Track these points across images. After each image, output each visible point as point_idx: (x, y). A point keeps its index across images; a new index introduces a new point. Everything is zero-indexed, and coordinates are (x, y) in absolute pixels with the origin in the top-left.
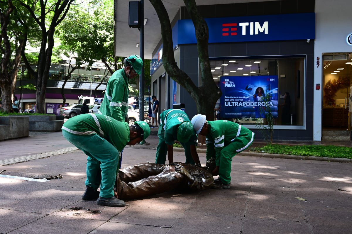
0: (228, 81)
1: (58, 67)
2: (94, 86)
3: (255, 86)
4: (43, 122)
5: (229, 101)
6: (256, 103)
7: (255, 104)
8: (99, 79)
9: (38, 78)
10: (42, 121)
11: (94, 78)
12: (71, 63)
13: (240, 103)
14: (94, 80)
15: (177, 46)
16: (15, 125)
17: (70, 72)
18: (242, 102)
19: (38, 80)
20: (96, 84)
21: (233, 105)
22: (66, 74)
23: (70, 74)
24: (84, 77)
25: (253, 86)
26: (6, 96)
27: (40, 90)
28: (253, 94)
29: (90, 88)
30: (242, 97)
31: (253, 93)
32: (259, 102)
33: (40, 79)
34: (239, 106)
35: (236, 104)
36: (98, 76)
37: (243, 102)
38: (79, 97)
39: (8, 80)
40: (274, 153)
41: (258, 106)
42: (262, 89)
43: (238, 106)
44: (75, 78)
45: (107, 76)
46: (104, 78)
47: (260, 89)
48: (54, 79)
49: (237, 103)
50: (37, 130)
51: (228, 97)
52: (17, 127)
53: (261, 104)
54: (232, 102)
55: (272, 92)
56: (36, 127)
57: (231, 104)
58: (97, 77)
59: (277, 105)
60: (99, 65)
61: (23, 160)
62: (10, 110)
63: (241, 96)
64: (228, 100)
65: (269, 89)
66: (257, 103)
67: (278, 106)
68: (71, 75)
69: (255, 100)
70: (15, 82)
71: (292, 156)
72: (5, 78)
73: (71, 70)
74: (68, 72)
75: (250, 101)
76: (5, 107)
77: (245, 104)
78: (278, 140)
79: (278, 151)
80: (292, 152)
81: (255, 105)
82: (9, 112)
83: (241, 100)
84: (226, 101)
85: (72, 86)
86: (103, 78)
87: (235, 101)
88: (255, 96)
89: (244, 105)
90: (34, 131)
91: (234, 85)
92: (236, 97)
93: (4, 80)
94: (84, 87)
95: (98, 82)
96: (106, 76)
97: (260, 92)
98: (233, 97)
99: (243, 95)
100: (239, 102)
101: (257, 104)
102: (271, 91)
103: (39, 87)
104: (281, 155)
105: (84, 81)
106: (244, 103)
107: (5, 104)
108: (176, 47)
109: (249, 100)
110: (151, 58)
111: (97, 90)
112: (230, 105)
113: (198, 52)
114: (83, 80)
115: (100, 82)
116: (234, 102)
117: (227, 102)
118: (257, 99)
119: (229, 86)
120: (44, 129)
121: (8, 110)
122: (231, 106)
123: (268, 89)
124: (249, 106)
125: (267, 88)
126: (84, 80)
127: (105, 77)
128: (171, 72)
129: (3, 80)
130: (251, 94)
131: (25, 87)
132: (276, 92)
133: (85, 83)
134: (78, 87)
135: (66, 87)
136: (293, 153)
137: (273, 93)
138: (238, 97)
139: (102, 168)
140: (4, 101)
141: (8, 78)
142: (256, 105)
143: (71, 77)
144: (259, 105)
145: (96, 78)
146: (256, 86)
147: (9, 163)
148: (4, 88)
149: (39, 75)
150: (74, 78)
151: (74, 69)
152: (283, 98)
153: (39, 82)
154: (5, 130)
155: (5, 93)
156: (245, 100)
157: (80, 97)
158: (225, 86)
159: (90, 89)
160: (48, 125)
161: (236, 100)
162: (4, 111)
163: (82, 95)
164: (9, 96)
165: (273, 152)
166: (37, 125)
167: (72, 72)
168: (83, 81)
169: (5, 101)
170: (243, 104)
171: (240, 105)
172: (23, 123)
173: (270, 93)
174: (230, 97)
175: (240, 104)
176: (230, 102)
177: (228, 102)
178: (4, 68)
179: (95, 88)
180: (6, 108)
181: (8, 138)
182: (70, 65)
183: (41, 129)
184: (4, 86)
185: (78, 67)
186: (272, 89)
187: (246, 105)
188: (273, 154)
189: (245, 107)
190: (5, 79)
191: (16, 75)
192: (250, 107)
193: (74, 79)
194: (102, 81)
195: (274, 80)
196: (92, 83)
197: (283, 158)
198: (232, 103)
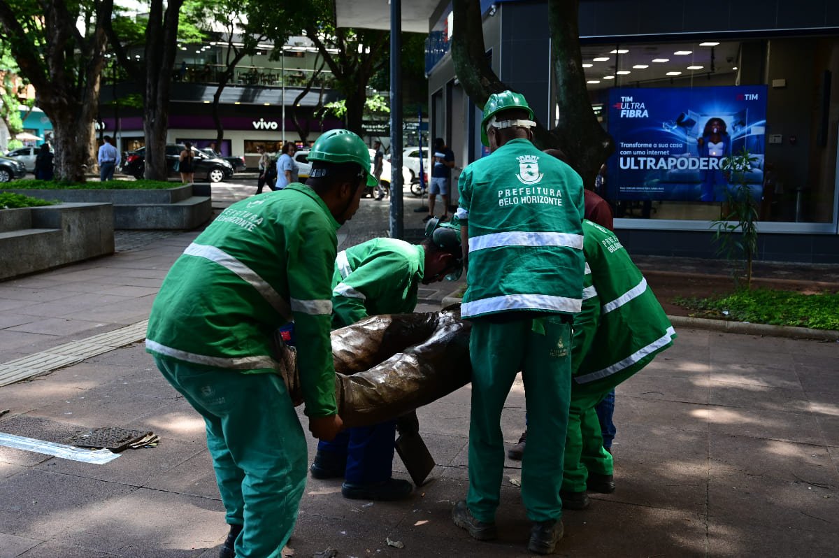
0: (630, 102)
1: (203, 50)
2: (289, 97)
3: (702, 116)
4: (155, 208)
5: (631, 156)
6: (704, 161)
7: (701, 164)
8: (304, 77)
9: (147, 88)
10: (152, 205)
11: (291, 76)
12: (232, 41)
13: (662, 160)
14: (291, 81)
15: (493, 6)
16: (76, 229)
17: (230, 62)
18: (666, 158)
19: (148, 92)
20: (296, 91)
21: (642, 167)
22: (222, 67)
23: (231, 67)
24: (265, 74)
25: (698, 115)
26: (63, 141)
27: (154, 117)
28: (698, 138)
29: (279, 102)
30: (666, 146)
31: (697, 134)
32: (714, 159)
33: (152, 89)
34: (658, 168)
35: (651, 163)
36: (300, 72)
37: (670, 159)
38: (254, 123)
39: (65, 100)
40: (759, 322)
41: (711, 168)
42: (721, 124)
43: (654, 168)
44: (245, 77)
45: (322, 71)
46: (315, 75)
47: (716, 123)
48: (193, 80)
49: (651, 161)
50: (143, 227)
51: (628, 145)
52: (83, 234)
53: (718, 165)
54: (639, 159)
55: (749, 132)
56: (139, 221)
57: (637, 163)
58: (297, 75)
59: (762, 167)
60: (301, 43)
61: (71, 359)
62: (76, 176)
63: (663, 142)
64: (630, 152)
65: (742, 124)
66: (708, 161)
67: (766, 167)
68: (235, 70)
69: (702, 150)
70: (97, 94)
71: (810, 331)
72: (57, 94)
73: (232, 57)
74: (227, 63)
75: (687, 154)
76: (63, 169)
77: (674, 164)
78: (762, 262)
79: (771, 317)
80: (811, 321)
81: (701, 166)
82: (73, 181)
83: (665, 153)
84: (623, 156)
85: (238, 98)
86: (311, 76)
87: (646, 156)
88: (702, 141)
89: (672, 166)
90: (134, 230)
91: (646, 111)
92: (650, 145)
93: (55, 100)
94: (267, 98)
95: (300, 86)
96: (319, 71)
97: (715, 131)
98: (641, 145)
99: (669, 138)
100: (657, 158)
101: (706, 163)
102: (746, 129)
103: (150, 110)
104: (780, 328)
105: (267, 85)
106: (672, 161)
107: (62, 161)
108: (491, 9)
109: (685, 152)
110: (426, 30)
111: (298, 105)
112: (633, 167)
113: (550, 30)
114: (264, 81)
115: (305, 87)
116: (645, 159)
117: (625, 157)
118: (708, 149)
119: (632, 114)
120: (160, 226)
121: (70, 176)
122: (637, 168)
123: (739, 123)
124: (684, 168)
125: (736, 121)
126: (267, 83)
127: (318, 73)
128: (474, 89)
129: (52, 102)
130: (693, 137)
131: (124, 103)
132: (761, 131)
133: (268, 90)
134: (250, 98)
135: (222, 99)
136: (813, 324)
137: (753, 133)
138: (655, 145)
139: (246, 496)
140: (60, 154)
141: (66, 95)
142: (704, 166)
143: (233, 74)
144: (713, 167)
145: (295, 77)
146: (706, 115)
147: (31, 372)
148: (57, 121)
149: (148, 80)
150: (242, 76)
151: (240, 54)
152: (777, 144)
153: (149, 96)
154: (49, 244)
155: (61, 134)
156: (673, 152)
157: (257, 123)
158: (622, 116)
159: (281, 104)
160: (168, 215)
161: (648, 153)
162: (60, 178)
163: (262, 120)
164: (70, 139)
165: (755, 318)
166: (141, 215)
167: (235, 62)
168: (265, 83)
169: (63, 153)
170: (670, 164)
171: (659, 165)
172: (97, 220)
173: (744, 134)
174: (634, 146)
175: (660, 162)
176: (633, 159)
177: (628, 159)
178: (54, 69)
179: (294, 100)
180: (66, 170)
181: (58, 263)
182: (231, 44)
183: (150, 225)
184: (56, 117)
185: (250, 49)
186: (750, 123)
187: (675, 167)
188: (756, 325)
189: (674, 171)
190: (57, 99)
191: (99, 76)
192: (686, 171)
193: (243, 79)
194: (309, 85)
195: (756, 97)
196: (286, 88)
197: (785, 337)
198: (640, 161)
